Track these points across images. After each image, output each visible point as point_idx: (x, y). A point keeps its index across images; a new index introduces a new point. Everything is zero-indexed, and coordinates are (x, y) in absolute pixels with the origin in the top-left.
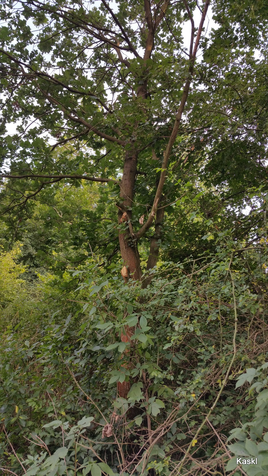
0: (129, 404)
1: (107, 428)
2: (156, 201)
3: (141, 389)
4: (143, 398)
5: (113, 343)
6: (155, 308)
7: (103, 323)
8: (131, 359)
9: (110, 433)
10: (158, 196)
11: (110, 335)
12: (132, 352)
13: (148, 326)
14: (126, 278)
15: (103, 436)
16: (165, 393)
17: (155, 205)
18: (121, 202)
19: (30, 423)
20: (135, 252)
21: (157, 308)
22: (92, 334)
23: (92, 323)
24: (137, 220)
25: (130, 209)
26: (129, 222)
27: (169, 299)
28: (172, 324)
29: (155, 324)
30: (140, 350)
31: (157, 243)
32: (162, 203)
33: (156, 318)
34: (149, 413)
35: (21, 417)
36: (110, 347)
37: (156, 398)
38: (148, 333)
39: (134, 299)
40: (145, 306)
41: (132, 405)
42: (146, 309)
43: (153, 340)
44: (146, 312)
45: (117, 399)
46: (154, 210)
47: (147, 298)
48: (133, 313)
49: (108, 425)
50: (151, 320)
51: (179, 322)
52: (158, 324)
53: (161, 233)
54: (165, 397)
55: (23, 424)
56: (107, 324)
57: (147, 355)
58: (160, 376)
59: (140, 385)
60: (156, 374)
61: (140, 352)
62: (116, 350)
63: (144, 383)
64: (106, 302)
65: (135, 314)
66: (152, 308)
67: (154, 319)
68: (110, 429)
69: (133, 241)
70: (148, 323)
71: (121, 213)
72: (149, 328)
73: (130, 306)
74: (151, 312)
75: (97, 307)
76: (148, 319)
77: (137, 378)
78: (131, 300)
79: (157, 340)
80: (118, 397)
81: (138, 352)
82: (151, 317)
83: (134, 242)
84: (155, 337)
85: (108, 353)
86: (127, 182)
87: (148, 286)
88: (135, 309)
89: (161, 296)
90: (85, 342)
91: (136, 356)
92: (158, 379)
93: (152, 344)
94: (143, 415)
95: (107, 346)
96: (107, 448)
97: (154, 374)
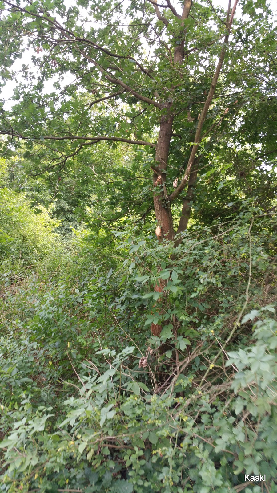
0: (161, 342)
1: (143, 360)
2: (189, 165)
3: (171, 329)
4: (173, 336)
5: (148, 293)
6: (185, 265)
7: (141, 276)
8: (163, 306)
9: (146, 364)
10: (191, 161)
11: (146, 287)
12: (165, 300)
13: (178, 279)
14: (160, 237)
15: (139, 366)
16: (191, 334)
17: (188, 169)
18: (156, 166)
19: (80, 356)
20: (168, 213)
21: (187, 264)
22: (131, 285)
23: (131, 276)
24: (171, 183)
25: (165, 172)
26: (164, 185)
27: (197, 257)
28: (199, 277)
29: (185, 278)
30: (171, 299)
31: (189, 204)
32: (195, 167)
33: (186, 273)
34: (177, 348)
35: (72, 351)
36: (146, 296)
37: (184, 337)
38: (178, 285)
39: (167, 257)
40: (176, 262)
41: (164, 342)
42: (177, 265)
43: (182, 291)
44: (177, 268)
45: (151, 337)
46: (187, 174)
47: (178, 256)
48: (166, 268)
49: (144, 357)
50: (181, 274)
51: (204, 277)
52: (187, 278)
53: (193, 195)
54: (191, 336)
55: (75, 356)
56: (144, 277)
57: (177, 303)
58: (187, 319)
59: (171, 326)
60: (184, 318)
61: (171, 301)
62: (151, 299)
63: (173, 325)
64: (143, 258)
65: (168, 269)
66: (182, 264)
67: (184, 273)
68: (145, 361)
69: (167, 202)
70: (179, 277)
71: (156, 176)
72: (179, 281)
73: (163, 263)
74: (182, 267)
75: (136, 262)
76: (178, 274)
77: (168, 322)
78: (164, 257)
79: (186, 291)
80: (153, 335)
81: (169, 300)
82: (181, 272)
83: (168, 204)
84: (184, 289)
85: (144, 300)
86: (163, 145)
87: (180, 245)
88: (167, 265)
89: (191, 254)
90: (125, 291)
91: (168, 304)
92: (186, 321)
93: (181, 294)
94: (172, 350)
95: (143, 295)
96: (143, 376)
97: (182, 317)
